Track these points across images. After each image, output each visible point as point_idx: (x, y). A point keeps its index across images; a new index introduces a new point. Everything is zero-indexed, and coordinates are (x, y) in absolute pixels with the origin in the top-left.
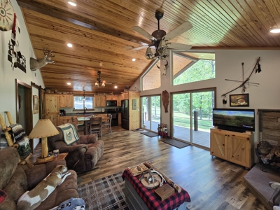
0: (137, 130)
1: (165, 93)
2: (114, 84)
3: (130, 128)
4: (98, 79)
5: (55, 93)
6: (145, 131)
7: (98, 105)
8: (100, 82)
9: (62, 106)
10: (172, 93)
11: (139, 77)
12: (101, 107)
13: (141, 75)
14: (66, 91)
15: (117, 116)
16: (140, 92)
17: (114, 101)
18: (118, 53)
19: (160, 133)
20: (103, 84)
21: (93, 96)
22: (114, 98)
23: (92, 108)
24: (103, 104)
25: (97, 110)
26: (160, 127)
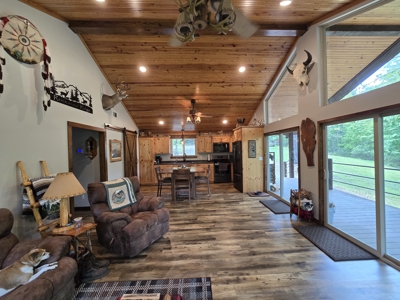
0: (257, 194)
1: (307, 123)
2: (220, 117)
3: (245, 190)
4: (191, 112)
5: (148, 136)
6: (271, 198)
7: (201, 151)
8: (193, 117)
9: (158, 152)
10: (323, 124)
11: (261, 100)
12: (205, 153)
13: (264, 94)
14: (161, 133)
15: (229, 167)
16: (263, 126)
17: (224, 144)
18: (212, 63)
19: (294, 209)
20: (199, 119)
21: (194, 137)
22: (225, 139)
23: (194, 154)
24: (209, 149)
25: (200, 158)
26: (295, 196)
